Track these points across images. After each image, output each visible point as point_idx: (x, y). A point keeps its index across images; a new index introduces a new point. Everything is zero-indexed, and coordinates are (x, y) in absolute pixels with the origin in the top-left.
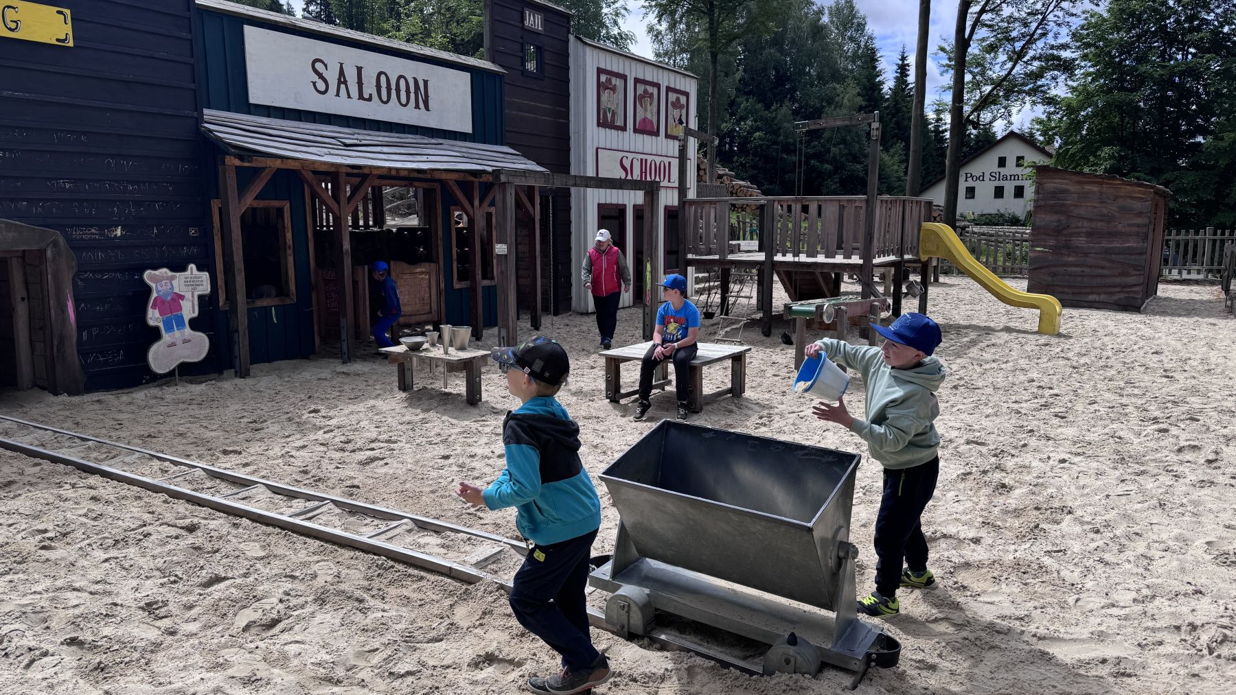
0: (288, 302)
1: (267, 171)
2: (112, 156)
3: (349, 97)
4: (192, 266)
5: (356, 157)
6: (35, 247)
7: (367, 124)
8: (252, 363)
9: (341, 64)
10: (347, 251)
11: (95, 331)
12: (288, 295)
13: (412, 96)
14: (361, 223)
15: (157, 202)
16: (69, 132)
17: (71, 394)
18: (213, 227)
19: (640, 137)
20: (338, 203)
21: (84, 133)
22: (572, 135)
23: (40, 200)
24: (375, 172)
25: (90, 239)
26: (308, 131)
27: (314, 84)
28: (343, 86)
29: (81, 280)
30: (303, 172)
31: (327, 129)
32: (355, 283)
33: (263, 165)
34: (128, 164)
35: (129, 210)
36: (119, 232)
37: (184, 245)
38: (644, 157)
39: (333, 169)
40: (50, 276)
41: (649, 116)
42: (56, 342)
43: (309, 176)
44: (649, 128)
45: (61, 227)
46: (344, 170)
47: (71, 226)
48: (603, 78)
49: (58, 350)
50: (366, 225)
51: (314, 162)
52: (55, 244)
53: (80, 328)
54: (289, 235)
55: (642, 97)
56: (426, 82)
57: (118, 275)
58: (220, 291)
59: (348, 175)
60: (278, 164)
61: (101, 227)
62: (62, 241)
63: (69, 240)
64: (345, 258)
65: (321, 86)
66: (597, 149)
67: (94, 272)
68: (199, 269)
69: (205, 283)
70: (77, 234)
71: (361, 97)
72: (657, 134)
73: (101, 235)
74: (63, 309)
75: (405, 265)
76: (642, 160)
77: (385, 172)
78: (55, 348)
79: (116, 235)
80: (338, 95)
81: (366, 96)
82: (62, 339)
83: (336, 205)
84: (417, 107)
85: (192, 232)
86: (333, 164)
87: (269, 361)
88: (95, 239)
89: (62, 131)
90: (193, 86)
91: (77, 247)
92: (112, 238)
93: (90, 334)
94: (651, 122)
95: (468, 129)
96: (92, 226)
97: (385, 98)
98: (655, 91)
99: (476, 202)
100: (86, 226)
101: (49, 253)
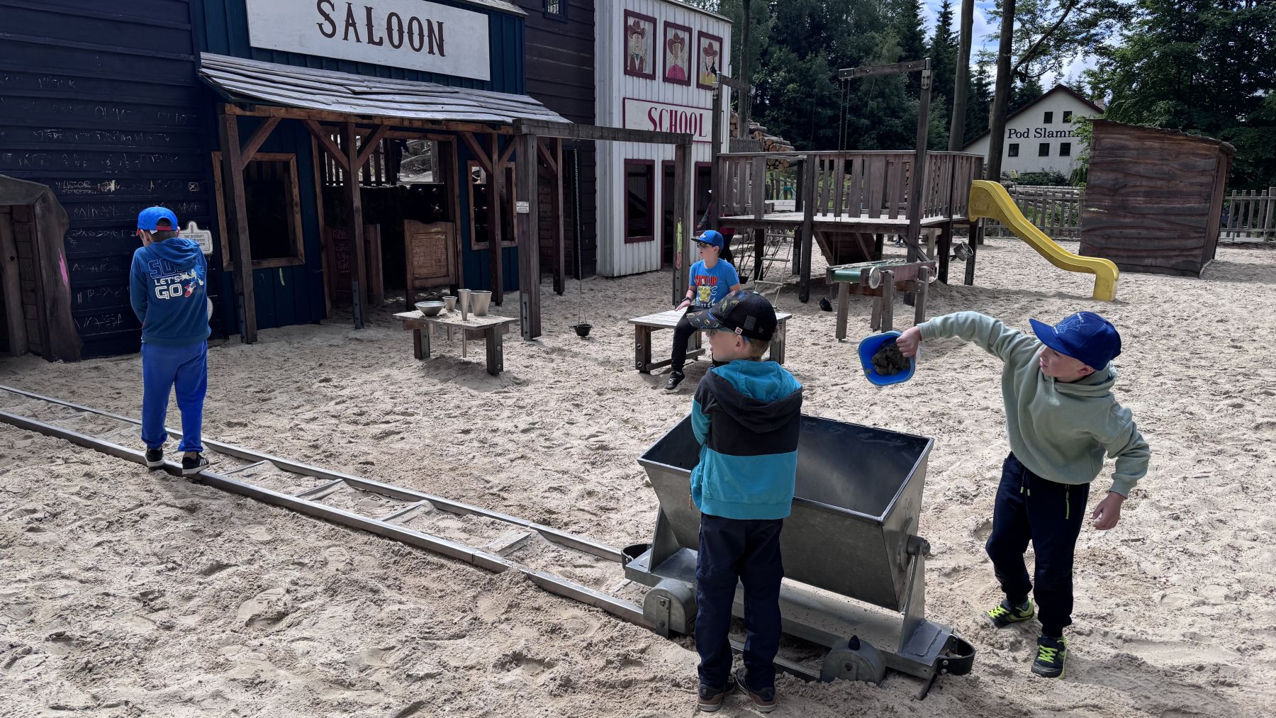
0: (296, 263)
1: (270, 121)
2: (104, 103)
3: (358, 40)
4: (193, 224)
5: (367, 106)
6: (23, 203)
7: (378, 70)
8: (259, 328)
9: (349, 4)
10: (358, 208)
11: (90, 293)
12: (296, 255)
13: (426, 39)
14: (373, 179)
15: (152, 154)
16: (54, 76)
17: (67, 360)
18: (214, 182)
19: (669, 86)
20: (348, 156)
21: (72, 78)
22: (597, 84)
23: (27, 151)
24: (386, 123)
25: (82, 194)
26: (314, 78)
27: (320, 25)
28: (351, 29)
29: (74, 238)
30: (309, 122)
31: (335, 76)
32: (367, 242)
33: (267, 114)
34: (120, 111)
35: (123, 163)
36: (112, 187)
37: (182, 202)
38: (674, 108)
39: (341, 120)
40: (39, 234)
41: (679, 63)
42: (48, 306)
43: (315, 126)
44: (679, 77)
45: (50, 181)
46: (353, 120)
47: (61, 180)
48: (631, 21)
49: (52, 313)
50: (378, 181)
51: (321, 111)
52: (44, 199)
53: (75, 289)
54: (296, 191)
55: (672, 42)
56: (440, 25)
57: (114, 233)
58: (223, 251)
59: (358, 125)
60: (282, 113)
61: (94, 181)
62: (51, 196)
63: (59, 195)
64: (356, 216)
65: (328, 28)
66: (624, 99)
67: (87, 229)
68: (201, 227)
69: (206, 242)
70: (68, 188)
71: (371, 41)
72: (688, 83)
73: (94, 189)
74: (55, 270)
75: (420, 225)
76: (671, 111)
77: (397, 123)
78: (48, 312)
79: (110, 190)
80: (346, 38)
81: (376, 40)
82: (55, 302)
83: (345, 158)
84: (431, 51)
85: (192, 187)
86: (341, 114)
87: (278, 326)
88: (87, 194)
89: (46, 75)
90: (188, 27)
91: (68, 202)
92: (105, 194)
93: (85, 296)
94: (682, 70)
95: (486, 76)
96: (83, 180)
97: (396, 42)
98: (686, 36)
99: (495, 157)
100: (78, 180)
101: (38, 209)
